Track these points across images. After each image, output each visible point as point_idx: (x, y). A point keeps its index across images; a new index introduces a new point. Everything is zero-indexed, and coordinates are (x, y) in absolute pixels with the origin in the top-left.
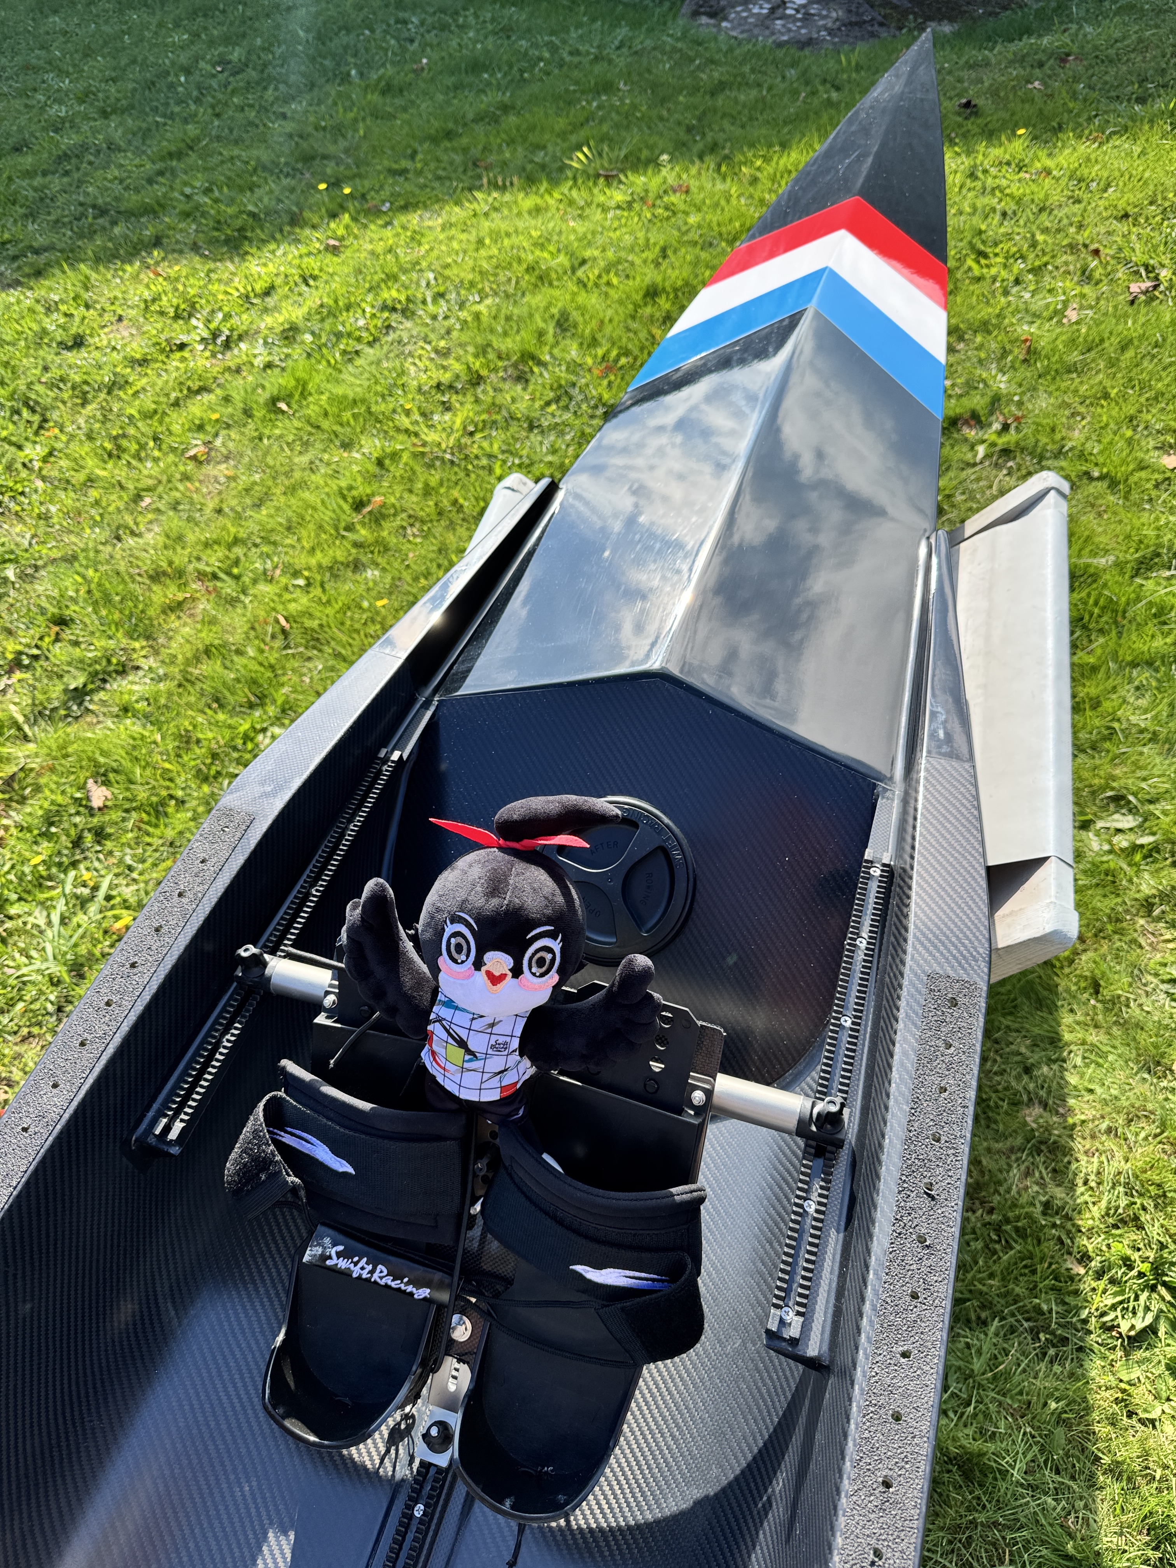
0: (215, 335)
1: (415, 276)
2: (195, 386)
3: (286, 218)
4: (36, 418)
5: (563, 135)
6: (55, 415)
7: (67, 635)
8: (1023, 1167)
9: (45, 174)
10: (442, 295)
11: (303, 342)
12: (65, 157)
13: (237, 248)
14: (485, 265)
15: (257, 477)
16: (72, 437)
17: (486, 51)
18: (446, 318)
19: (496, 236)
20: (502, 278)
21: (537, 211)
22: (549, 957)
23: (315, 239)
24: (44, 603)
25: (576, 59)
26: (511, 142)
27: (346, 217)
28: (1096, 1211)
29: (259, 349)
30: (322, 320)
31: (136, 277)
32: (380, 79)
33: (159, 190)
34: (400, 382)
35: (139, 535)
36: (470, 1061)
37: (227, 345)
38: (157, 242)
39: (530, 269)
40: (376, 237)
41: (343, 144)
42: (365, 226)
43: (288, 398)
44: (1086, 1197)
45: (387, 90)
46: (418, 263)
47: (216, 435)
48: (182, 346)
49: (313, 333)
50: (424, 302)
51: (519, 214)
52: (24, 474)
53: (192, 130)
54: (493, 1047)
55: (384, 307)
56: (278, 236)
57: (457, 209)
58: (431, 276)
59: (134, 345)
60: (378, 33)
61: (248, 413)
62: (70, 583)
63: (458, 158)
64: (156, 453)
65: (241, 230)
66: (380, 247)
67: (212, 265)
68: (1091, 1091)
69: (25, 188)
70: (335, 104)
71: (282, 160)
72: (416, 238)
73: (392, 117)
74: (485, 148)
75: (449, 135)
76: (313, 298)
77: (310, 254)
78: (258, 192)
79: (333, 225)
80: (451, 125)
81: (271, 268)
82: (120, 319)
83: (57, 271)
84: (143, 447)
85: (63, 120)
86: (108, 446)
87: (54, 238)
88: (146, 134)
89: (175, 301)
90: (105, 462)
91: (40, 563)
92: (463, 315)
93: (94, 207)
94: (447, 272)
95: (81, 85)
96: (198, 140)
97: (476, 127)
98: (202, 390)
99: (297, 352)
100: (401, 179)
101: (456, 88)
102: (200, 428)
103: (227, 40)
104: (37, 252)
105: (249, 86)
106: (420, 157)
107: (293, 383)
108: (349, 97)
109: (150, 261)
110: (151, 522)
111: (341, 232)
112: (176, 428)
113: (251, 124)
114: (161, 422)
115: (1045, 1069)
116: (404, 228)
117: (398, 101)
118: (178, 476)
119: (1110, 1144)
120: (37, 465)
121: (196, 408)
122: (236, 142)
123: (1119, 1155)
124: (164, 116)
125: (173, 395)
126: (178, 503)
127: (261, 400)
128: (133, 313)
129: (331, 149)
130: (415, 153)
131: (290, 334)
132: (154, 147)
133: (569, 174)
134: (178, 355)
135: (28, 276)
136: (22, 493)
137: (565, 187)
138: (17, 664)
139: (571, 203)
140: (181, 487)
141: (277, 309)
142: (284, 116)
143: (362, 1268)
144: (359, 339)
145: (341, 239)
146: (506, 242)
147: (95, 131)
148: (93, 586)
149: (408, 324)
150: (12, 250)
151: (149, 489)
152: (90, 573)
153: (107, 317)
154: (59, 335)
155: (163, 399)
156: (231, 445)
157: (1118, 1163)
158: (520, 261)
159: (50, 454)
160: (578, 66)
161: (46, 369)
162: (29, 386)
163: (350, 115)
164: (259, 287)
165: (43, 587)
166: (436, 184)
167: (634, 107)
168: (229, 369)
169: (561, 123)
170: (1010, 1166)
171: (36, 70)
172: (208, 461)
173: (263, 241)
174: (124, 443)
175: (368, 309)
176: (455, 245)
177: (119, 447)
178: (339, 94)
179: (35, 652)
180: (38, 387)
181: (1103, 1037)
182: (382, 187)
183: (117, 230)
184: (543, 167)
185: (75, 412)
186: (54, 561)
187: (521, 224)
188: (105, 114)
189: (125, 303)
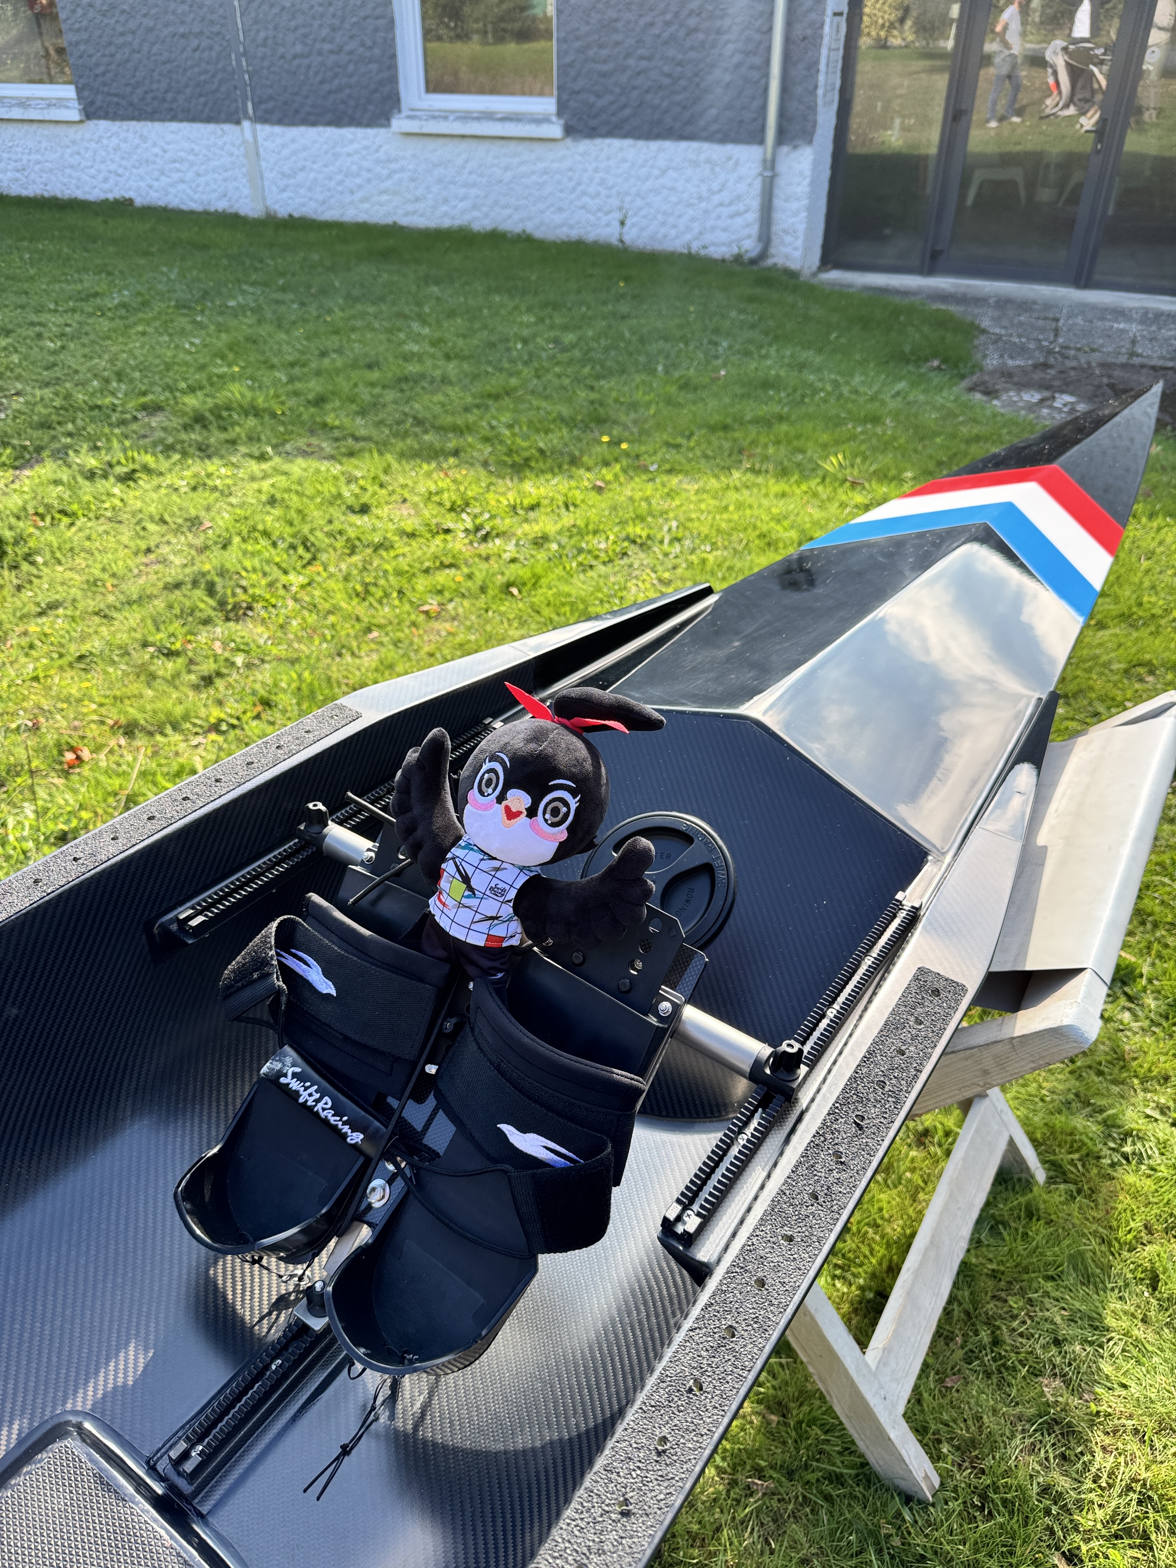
0: (478, 529)
1: (661, 521)
2: (447, 561)
3: (567, 458)
4: (308, 556)
5: (825, 446)
6: (324, 557)
7: (267, 715)
8: (1027, 1441)
9: (384, 387)
10: (678, 540)
11: (549, 549)
12: (406, 379)
13: (518, 472)
14: (724, 525)
15: (473, 638)
16: (331, 576)
17: (778, 376)
18: (676, 557)
19: (740, 506)
20: (734, 538)
21: (784, 495)
22: (564, 810)
23: (587, 478)
24: (258, 686)
25: (853, 397)
26: (777, 443)
27: (617, 467)
28: (1100, 1514)
29: (511, 547)
30: (571, 537)
31: (428, 475)
32: (681, 377)
33: (471, 418)
34: (620, 594)
35: (359, 657)
36: (468, 897)
37: (485, 538)
38: (456, 453)
39: (762, 536)
40: (637, 487)
41: (633, 415)
42: (632, 478)
43: (521, 585)
44: (1092, 1496)
45: (685, 386)
46: (666, 513)
47: (451, 600)
48: (447, 531)
49: (559, 544)
50: (661, 542)
51: (766, 495)
52: (282, 592)
53: (514, 381)
54: (491, 889)
55: (627, 538)
56: (556, 470)
57: (713, 481)
58: (674, 524)
59: (409, 522)
60: (691, 347)
61: (483, 589)
62: (287, 677)
63: (727, 445)
64: (397, 602)
65: (527, 460)
66: (638, 495)
67: (494, 480)
68: (1125, 1386)
69: (365, 394)
70: (637, 387)
71: (579, 418)
72: (671, 494)
73: (680, 405)
74: (752, 442)
75: (726, 428)
76: (567, 519)
77: (578, 488)
78: (550, 436)
79: (604, 471)
80: (729, 421)
81: (542, 491)
82: (405, 501)
83: (367, 455)
84: (387, 595)
85: (413, 354)
86: (359, 588)
87: (375, 433)
88: (475, 377)
89: (454, 498)
90: (351, 598)
91: (267, 658)
92: (694, 558)
93: (415, 418)
94: (690, 525)
95: (437, 335)
96: (515, 389)
97: (750, 426)
98: (451, 566)
99: (542, 556)
100: (674, 451)
101: (743, 396)
102: (440, 592)
103: (565, 328)
104: (356, 439)
105: (570, 362)
106: (695, 438)
107: (529, 575)
108: (651, 385)
109: (445, 465)
110: (372, 651)
111: (609, 477)
112: (420, 587)
113: (564, 388)
114: (409, 581)
115: (1078, 1348)
116: (664, 485)
117: (690, 396)
118: (408, 623)
119: (1133, 1446)
120: (294, 589)
121: (442, 578)
122: (546, 398)
123: (1141, 1461)
124: (495, 368)
125: (427, 564)
126: (400, 641)
127: (498, 583)
128: (416, 499)
129: (623, 418)
130: (692, 434)
131: (540, 541)
132: (477, 388)
133: (820, 473)
134: (442, 537)
135: (344, 455)
136: (274, 606)
137: (813, 483)
138: (215, 728)
139: (815, 495)
140: (407, 631)
141: (536, 521)
142: (592, 388)
143: (310, 1095)
144: (597, 557)
145: (608, 483)
146: (748, 512)
147: (435, 367)
148: (304, 686)
149: (642, 555)
150: (337, 433)
151: (380, 627)
152: (306, 674)
153: (395, 497)
154: (351, 501)
155: (417, 565)
156: (460, 610)
157: (1139, 1469)
158: (755, 527)
159: (309, 584)
160: (854, 401)
161: (330, 522)
162: (312, 531)
163: (647, 398)
164: (526, 502)
165: (264, 675)
166: (703, 461)
167: (894, 438)
168: (480, 556)
169: (825, 437)
170: (1012, 1437)
171: (406, 317)
172: (437, 617)
173: (543, 472)
174: (372, 589)
175: (612, 537)
176: (703, 506)
177: (367, 592)
178: (643, 382)
179: (235, 722)
180: (319, 534)
181: (1151, 1337)
182: (655, 453)
183: (427, 437)
184: (799, 465)
185: (341, 558)
186: (279, 659)
187: (765, 502)
188: (448, 357)
189: (412, 491)
